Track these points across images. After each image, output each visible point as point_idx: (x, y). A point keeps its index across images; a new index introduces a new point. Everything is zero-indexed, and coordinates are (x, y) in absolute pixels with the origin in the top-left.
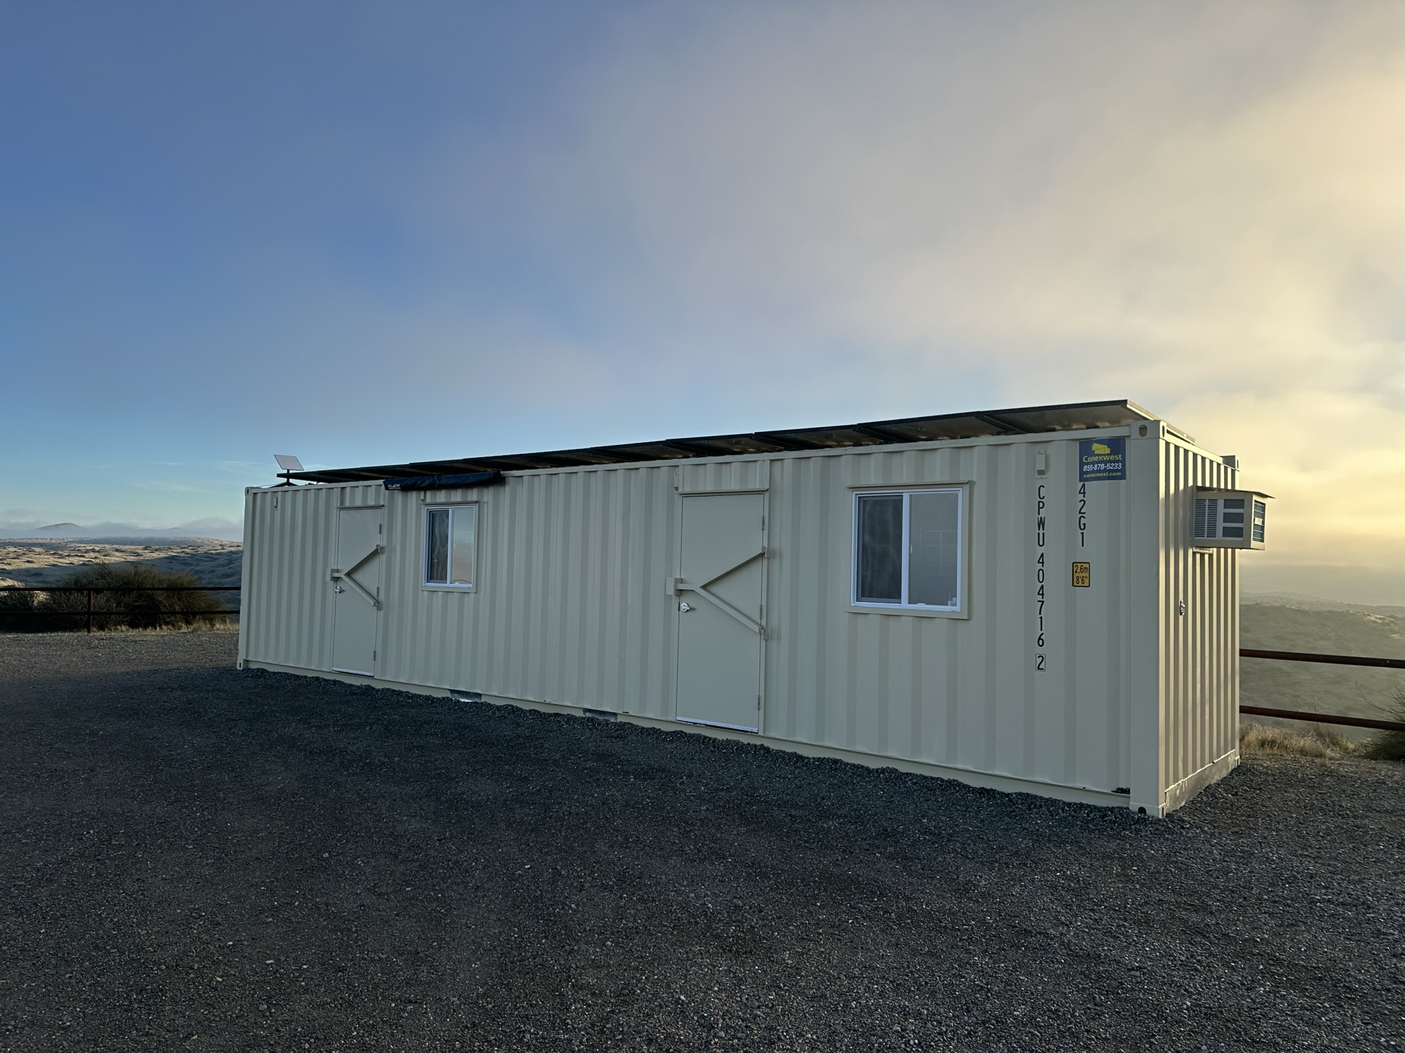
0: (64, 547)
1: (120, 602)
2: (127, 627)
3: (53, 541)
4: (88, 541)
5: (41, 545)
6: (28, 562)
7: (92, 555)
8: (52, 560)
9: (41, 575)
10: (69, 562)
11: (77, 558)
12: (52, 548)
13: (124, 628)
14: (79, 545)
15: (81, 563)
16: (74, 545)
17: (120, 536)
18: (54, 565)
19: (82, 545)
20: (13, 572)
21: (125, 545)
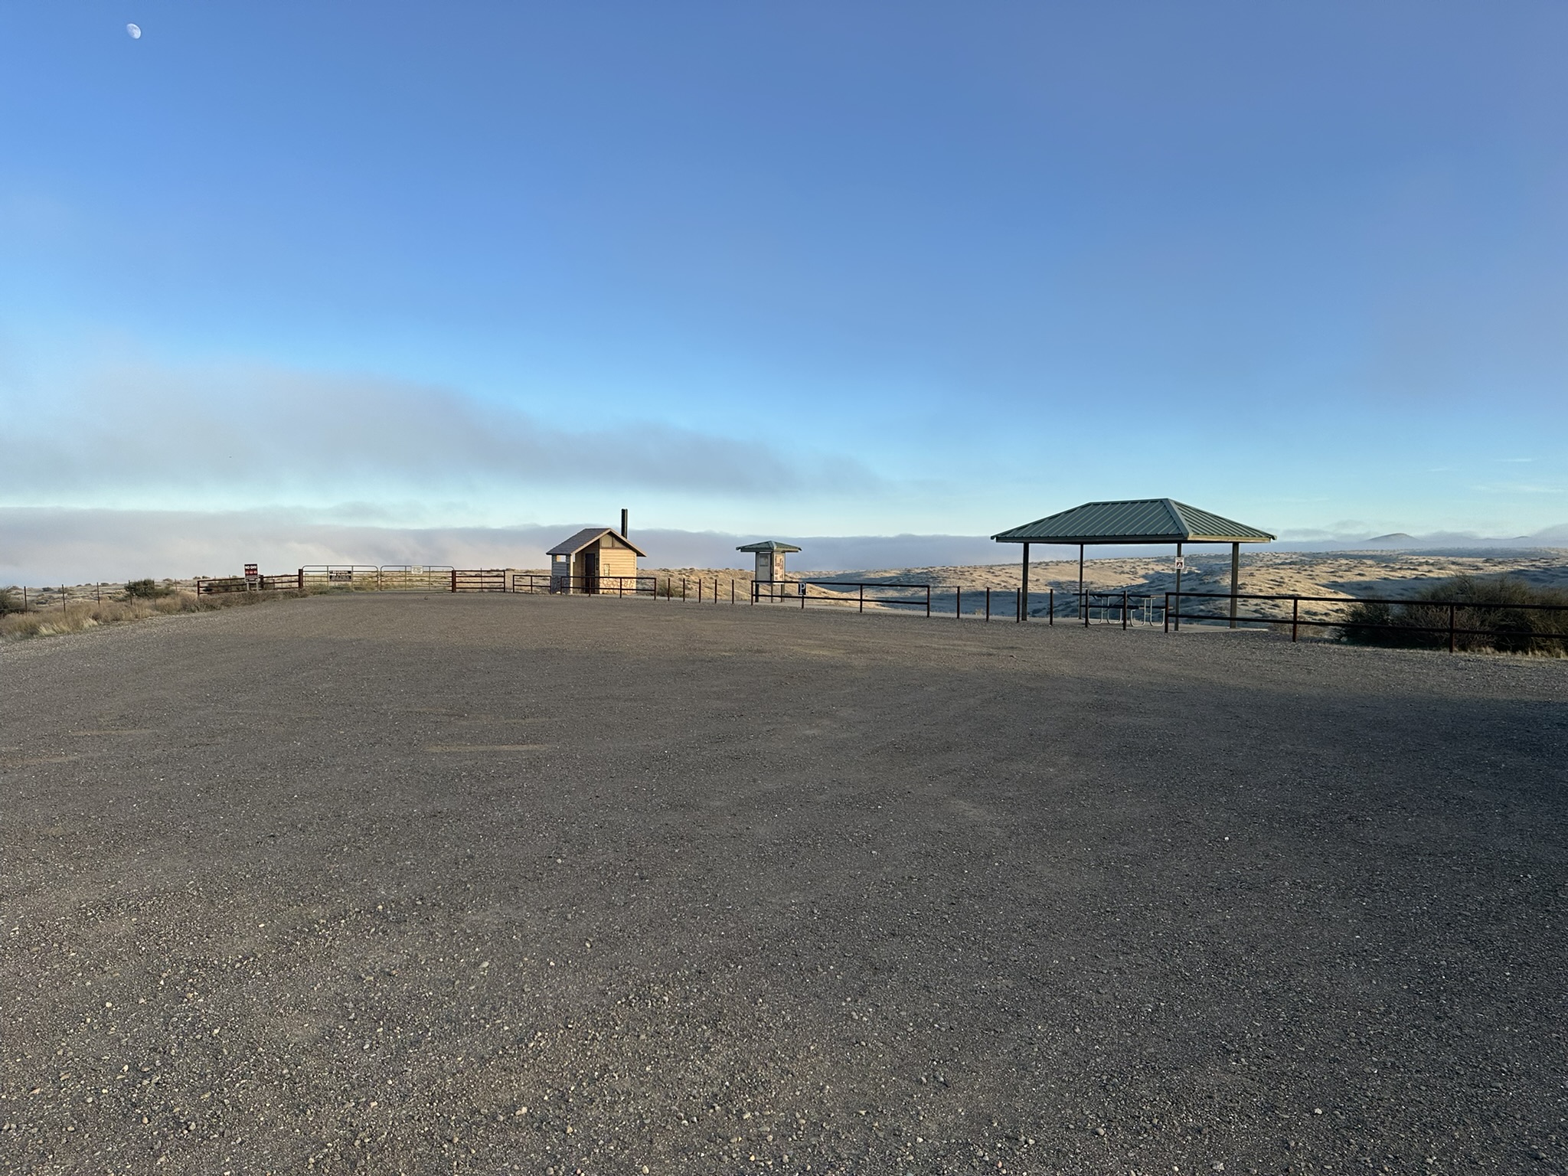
0: (1395, 559)
1: (1485, 620)
2: (1493, 650)
3: (1384, 553)
4: (1421, 552)
5: (1372, 557)
6: (1360, 574)
7: (1426, 568)
8: (1383, 573)
9: (1371, 588)
10: (1401, 576)
11: (1409, 571)
12: (1382, 560)
13: (1489, 650)
14: (1410, 557)
15: (1414, 576)
16: (1405, 557)
17: (1456, 547)
18: (1385, 579)
19: (1415, 558)
20: (1345, 585)
21: (1462, 557)
